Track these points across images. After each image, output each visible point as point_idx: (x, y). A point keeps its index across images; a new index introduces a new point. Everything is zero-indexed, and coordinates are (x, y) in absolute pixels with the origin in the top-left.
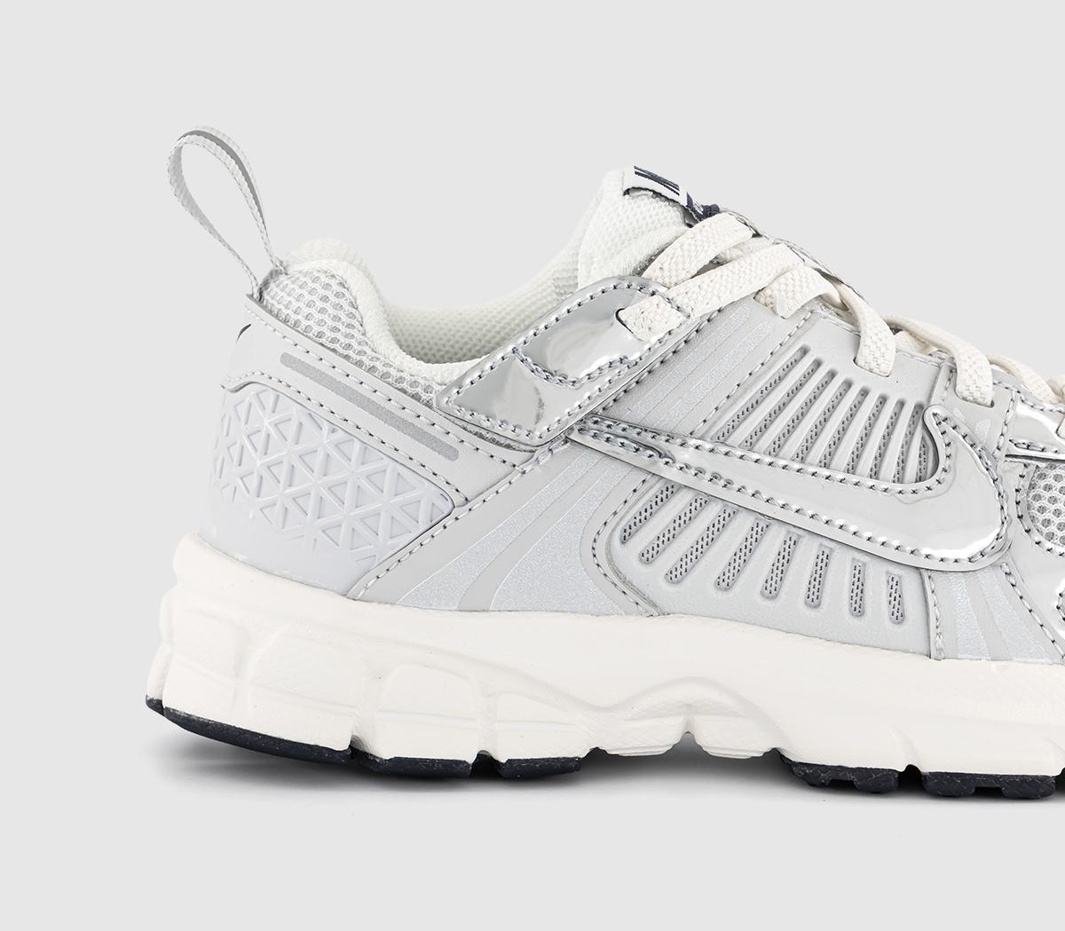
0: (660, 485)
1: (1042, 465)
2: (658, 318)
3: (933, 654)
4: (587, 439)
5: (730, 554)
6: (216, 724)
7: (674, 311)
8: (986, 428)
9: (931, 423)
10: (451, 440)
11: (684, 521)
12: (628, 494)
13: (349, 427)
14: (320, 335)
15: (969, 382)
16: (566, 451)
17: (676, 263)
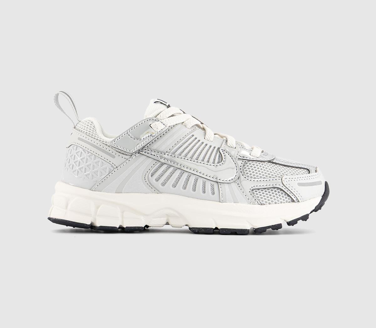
0: (159, 164)
1: (246, 161)
2: (159, 126)
3: (221, 202)
4: (143, 153)
5: (175, 179)
6: (62, 220)
7: (163, 125)
8: (233, 153)
9: (221, 151)
10: (114, 154)
11: (165, 172)
12: (152, 165)
13: (92, 152)
14: (86, 133)
15: (230, 143)
16: (139, 156)
17: (164, 115)
